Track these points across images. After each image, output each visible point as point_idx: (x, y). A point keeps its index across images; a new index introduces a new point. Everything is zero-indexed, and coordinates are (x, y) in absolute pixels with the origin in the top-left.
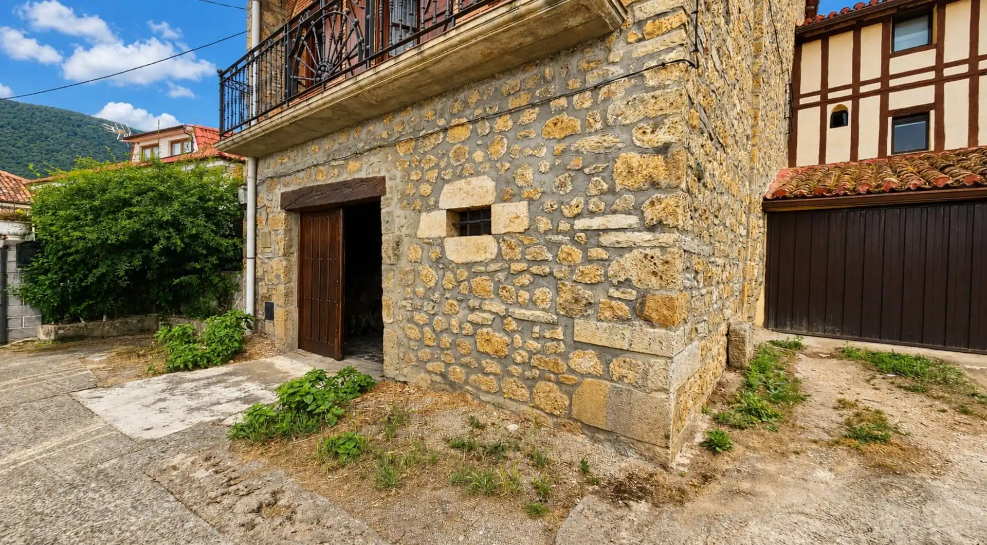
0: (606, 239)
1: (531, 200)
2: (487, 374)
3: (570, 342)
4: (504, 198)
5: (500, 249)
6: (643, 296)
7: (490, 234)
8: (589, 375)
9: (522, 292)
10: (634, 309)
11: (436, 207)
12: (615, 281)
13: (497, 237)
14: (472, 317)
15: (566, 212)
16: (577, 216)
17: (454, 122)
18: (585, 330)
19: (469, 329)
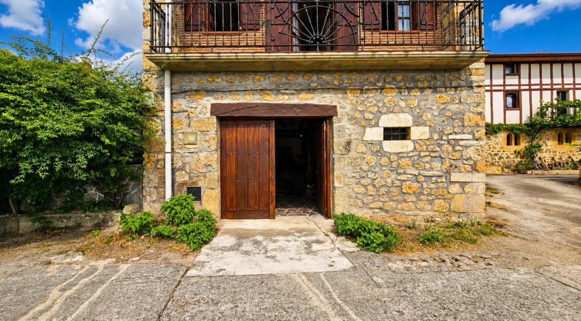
0: (462, 143)
1: (430, 126)
2: (408, 202)
3: (448, 182)
4: (417, 124)
5: (415, 146)
6: (475, 163)
7: (410, 139)
8: (457, 194)
9: (426, 164)
10: (472, 168)
11: (377, 125)
12: (465, 158)
13: (414, 141)
14: (399, 178)
15: (446, 132)
16: (451, 134)
17: (388, 86)
18: (455, 177)
19: (398, 183)
